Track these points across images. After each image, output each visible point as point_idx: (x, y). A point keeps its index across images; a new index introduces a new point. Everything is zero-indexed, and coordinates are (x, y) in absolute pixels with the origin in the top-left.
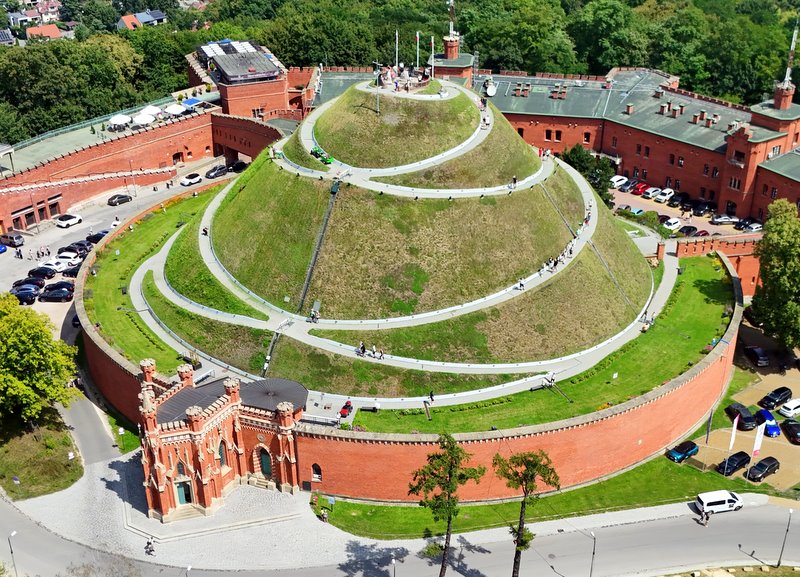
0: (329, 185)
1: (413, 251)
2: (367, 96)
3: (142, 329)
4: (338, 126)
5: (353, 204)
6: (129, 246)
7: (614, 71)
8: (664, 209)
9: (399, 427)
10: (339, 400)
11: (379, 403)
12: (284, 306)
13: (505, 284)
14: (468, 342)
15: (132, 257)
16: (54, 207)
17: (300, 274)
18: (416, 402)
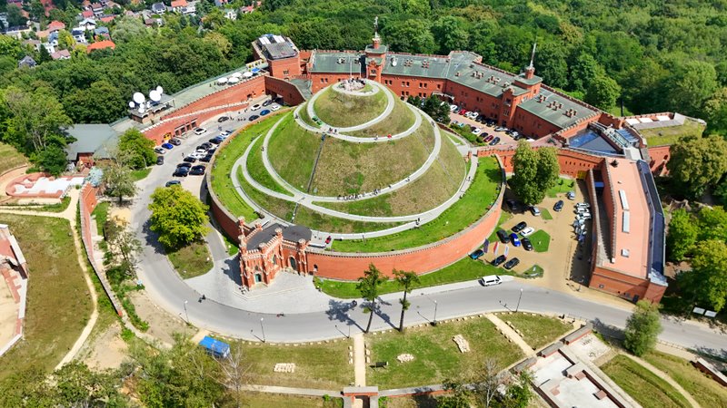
0: (320, 136)
1: (358, 167)
2: (337, 93)
3: (238, 197)
4: (324, 107)
5: (331, 145)
6: (230, 151)
7: (452, 52)
8: (473, 123)
9: (352, 249)
10: (325, 235)
11: (343, 236)
12: (301, 189)
13: (399, 180)
14: (382, 208)
15: (231, 157)
16: (194, 124)
17: (308, 175)
18: (358, 236)
